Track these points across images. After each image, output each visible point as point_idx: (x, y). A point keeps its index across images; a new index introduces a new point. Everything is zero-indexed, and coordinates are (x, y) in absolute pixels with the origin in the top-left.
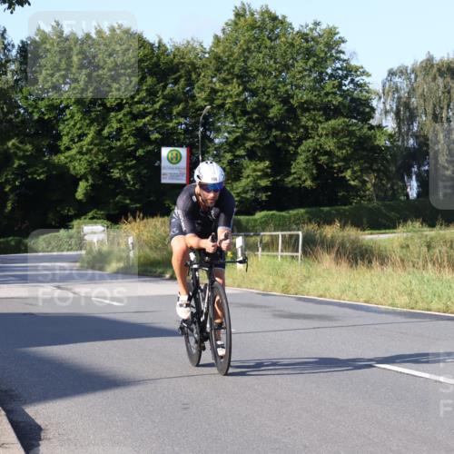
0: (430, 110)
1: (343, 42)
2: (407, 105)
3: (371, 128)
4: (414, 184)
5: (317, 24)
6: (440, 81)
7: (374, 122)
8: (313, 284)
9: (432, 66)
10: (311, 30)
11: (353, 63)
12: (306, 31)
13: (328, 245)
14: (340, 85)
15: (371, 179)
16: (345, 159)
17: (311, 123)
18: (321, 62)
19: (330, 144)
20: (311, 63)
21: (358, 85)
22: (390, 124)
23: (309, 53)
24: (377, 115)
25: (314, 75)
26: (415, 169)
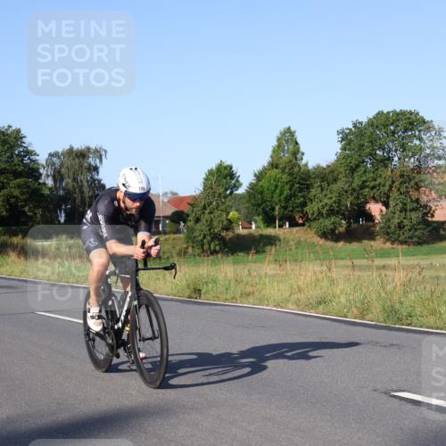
0: (71, 176)
1: (24, 137)
2: (59, 172)
3: (40, 184)
4: (63, 215)
5: (10, 127)
6: (77, 160)
7: (41, 181)
8: (5, 269)
9: (72, 152)
10: (7, 130)
11: (30, 148)
12: (3, 130)
13: (14, 247)
14: (23, 160)
15: (39, 212)
16: (25, 201)
17: (5, 181)
18: (12, 148)
19: (16, 192)
20: (6, 148)
21: (32, 161)
22: (50, 182)
23: (5, 142)
24: (43, 177)
25: (8, 154)
26: (63, 207)
